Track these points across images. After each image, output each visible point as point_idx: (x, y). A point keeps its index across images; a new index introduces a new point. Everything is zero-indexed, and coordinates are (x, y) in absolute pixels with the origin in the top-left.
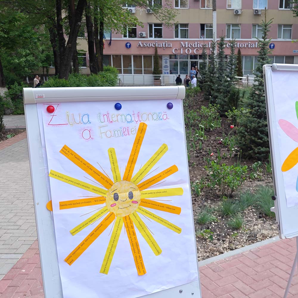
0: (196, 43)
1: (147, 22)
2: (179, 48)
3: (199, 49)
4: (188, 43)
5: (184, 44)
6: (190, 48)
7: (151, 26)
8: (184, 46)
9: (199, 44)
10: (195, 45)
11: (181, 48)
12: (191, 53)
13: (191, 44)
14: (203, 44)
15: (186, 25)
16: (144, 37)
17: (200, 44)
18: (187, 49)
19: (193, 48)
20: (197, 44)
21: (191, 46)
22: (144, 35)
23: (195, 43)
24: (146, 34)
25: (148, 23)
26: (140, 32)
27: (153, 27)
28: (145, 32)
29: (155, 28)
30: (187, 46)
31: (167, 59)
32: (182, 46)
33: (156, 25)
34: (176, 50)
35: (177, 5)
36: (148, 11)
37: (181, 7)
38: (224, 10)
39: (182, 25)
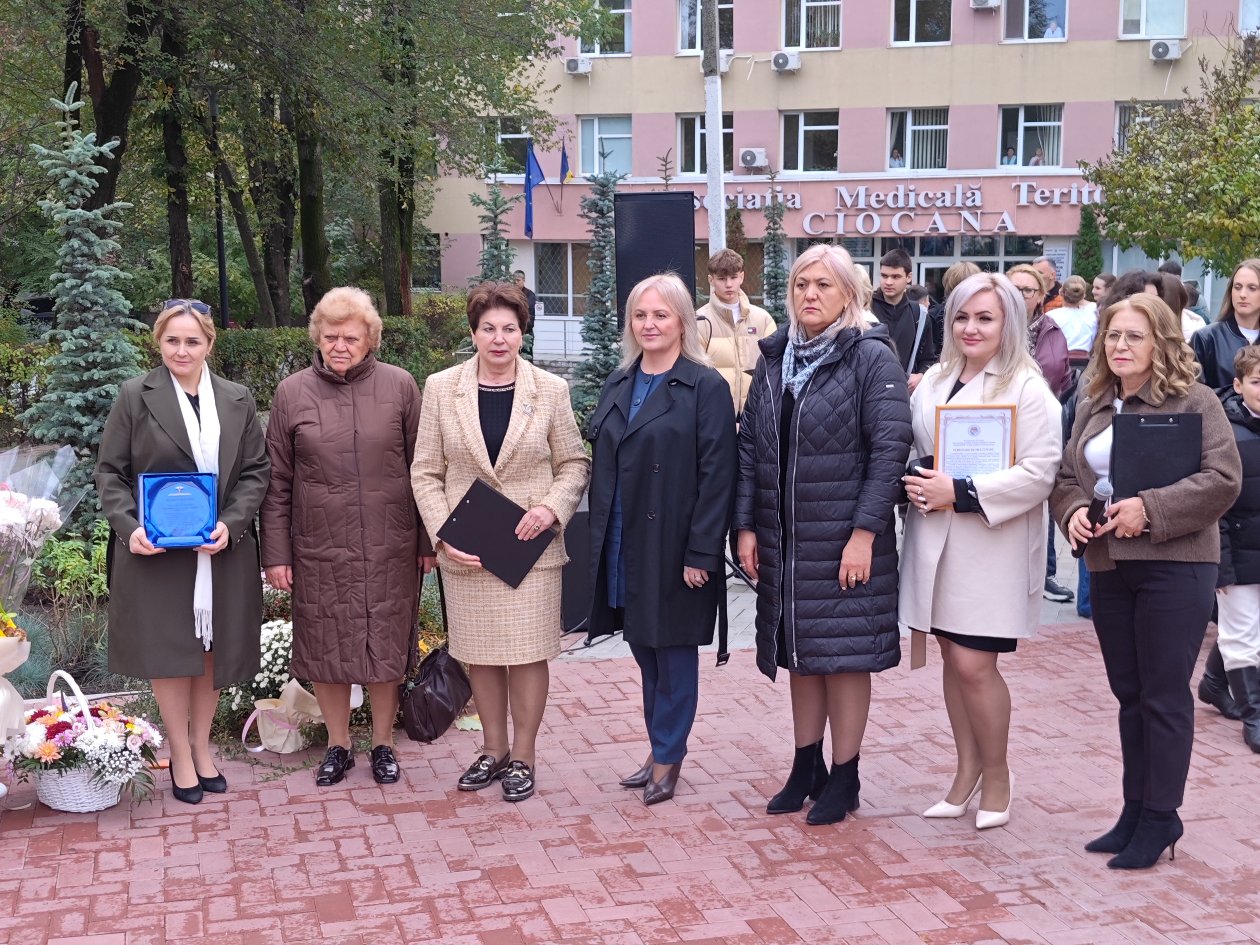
0: (901, 188)
1: (774, 109)
2: (832, 213)
3: (912, 215)
4: (867, 190)
5: (851, 196)
6: (875, 210)
7: (791, 121)
8: (849, 202)
9: (912, 195)
10: (896, 196)
11: (839, 210)
12: (878, 232)
13: (878, 196)
14: (931, 195)
15: (941, 115)
16: (759, 171)
17: (917, 195)
18: (863, 215)
20: (907, 196)
21: (878, 202)
23: (897, 189)
24: (767, 157)
25: (780, 111)
26: (742, 150)
27: (802, 128)
28: (762, 150)
29: (806, 132)
30: (862, 204)
32: (844, 205)
33: (814, 117)
34: (817, 220)
35: (902, 34)
36: (781, 62)
37: (917, 40)
38: (1108, 45)
39: (921, 114)
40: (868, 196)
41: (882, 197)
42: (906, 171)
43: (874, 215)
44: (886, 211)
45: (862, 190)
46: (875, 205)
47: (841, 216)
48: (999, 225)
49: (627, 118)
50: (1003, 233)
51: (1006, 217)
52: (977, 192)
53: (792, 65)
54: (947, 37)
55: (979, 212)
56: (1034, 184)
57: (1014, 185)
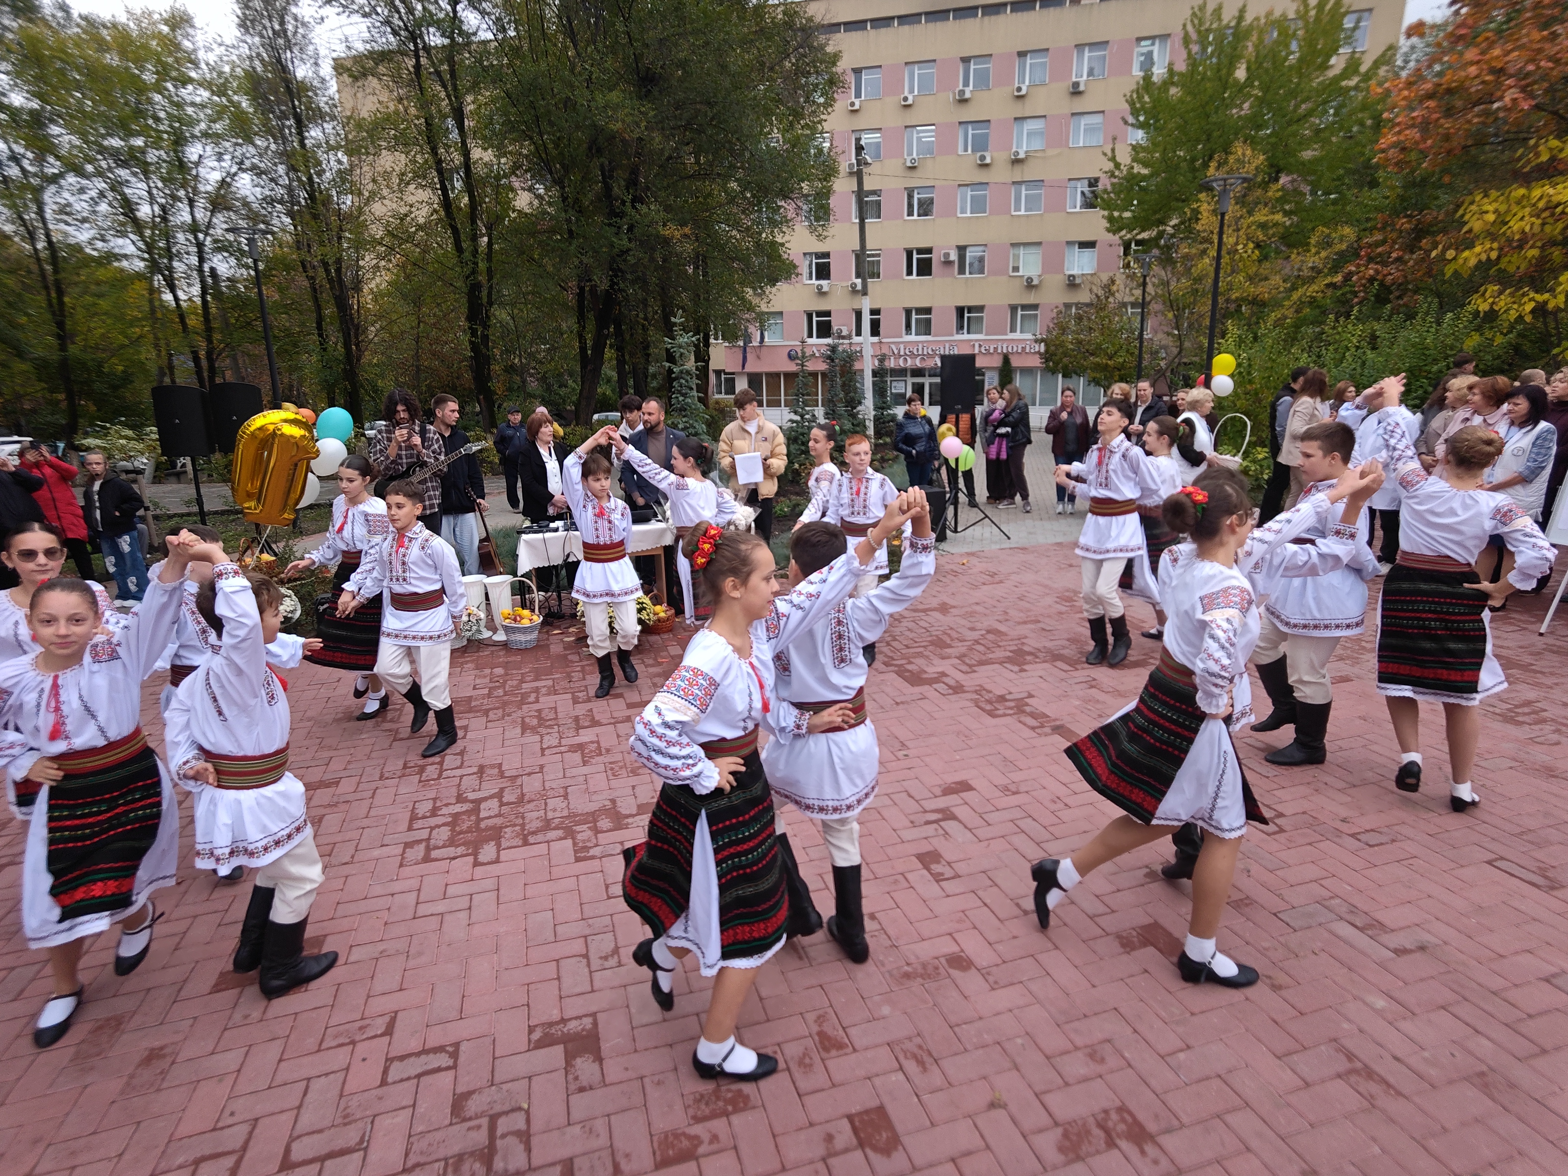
2: (888, 357)
4: (904, 346)
5: (897, 350)
15: (928, 311)
16: (844, 338)
19: (913, 356)
22: (845, 333)
25: (853, 310)
26: (836, 328)
28: (846, 327)
35: (909, 273)
36: (853, 286)
37: (917, 276)
38: (1004, 278)
39: (919, 311)
42: (913, 338)
49: (781, 313)
54: (930, 274)
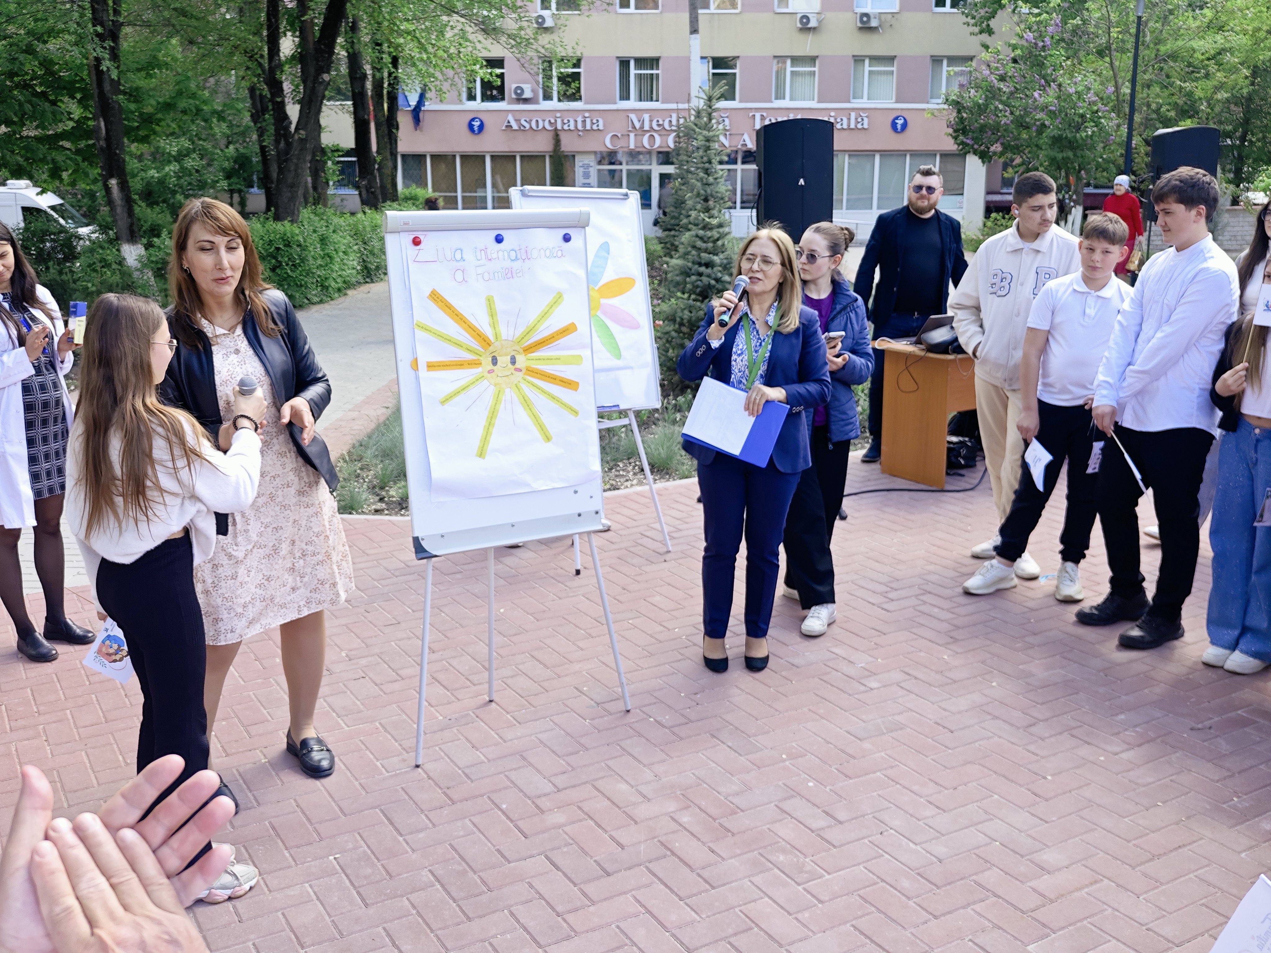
0: (675, 116)
1: (537, 55)
4: (650, 116)
5: (639, 121)
6: (656, 131)
7: (547, 64)
8: (638, 125)
9: (681, 121)
10: (670, 121)
11: (630, 131)
12: (659, 147)
13: (658, 121)
15: (653, 62)
16: (526, 101)
18: (648, 135)
20: (678, 121)
21: (659, 125)
22: (528, 94)
23: (671, 117)
24: (533, 91)
25: (539, 57)
26: (514, 86)
27: (555, 70)
28: (529, 86)
29: (558, 73)
30: (647, 127)
31: (589, 166)
32: (634, 127)
34: (615, 138)
36: (539, 21)
37: (637, 8)
38: (767, 15)
39: (641, 62)
40: (651, 121)
41: (661, 122)
43: (656, 135)
44: (664, 133)
45: (646, 117)
46: (656, 127)
47: (632, 135)
48: (742, 142)
50: (744, 149)
51: (746, 137)
52: (726, 119)
53: (549, 23)
54: (655, 7)
55: (728, 133)
56: (765, 114)
57: (751, 114)
